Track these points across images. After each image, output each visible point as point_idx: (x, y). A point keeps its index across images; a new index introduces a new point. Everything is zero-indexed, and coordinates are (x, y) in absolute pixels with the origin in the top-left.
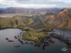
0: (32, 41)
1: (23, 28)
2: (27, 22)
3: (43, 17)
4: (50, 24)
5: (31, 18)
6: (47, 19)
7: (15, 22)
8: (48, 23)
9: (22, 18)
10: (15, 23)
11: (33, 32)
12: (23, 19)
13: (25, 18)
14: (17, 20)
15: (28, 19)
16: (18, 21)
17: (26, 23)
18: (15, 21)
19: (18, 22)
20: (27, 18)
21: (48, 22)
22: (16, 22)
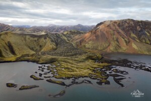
0: (83, 77)
1: (39, 58)
2: (38, 48)
3: (68, 37)
4: (89, 48)
5: (45, 38)
6: (78, 40)
7: (5, 48)
8: (85, 46)
9: (23, 39)
10: (7, 50)
11: (70, 63)
12: (25, 40)
13: (32, 39)
14: (8, 42)
15: (38, 40)
16: (13, 45)
17: (35, 49)
18: (5, 45)
19: (15, 48)
20: (36, 39)
21: (83, 44)
22: (7, 48)
